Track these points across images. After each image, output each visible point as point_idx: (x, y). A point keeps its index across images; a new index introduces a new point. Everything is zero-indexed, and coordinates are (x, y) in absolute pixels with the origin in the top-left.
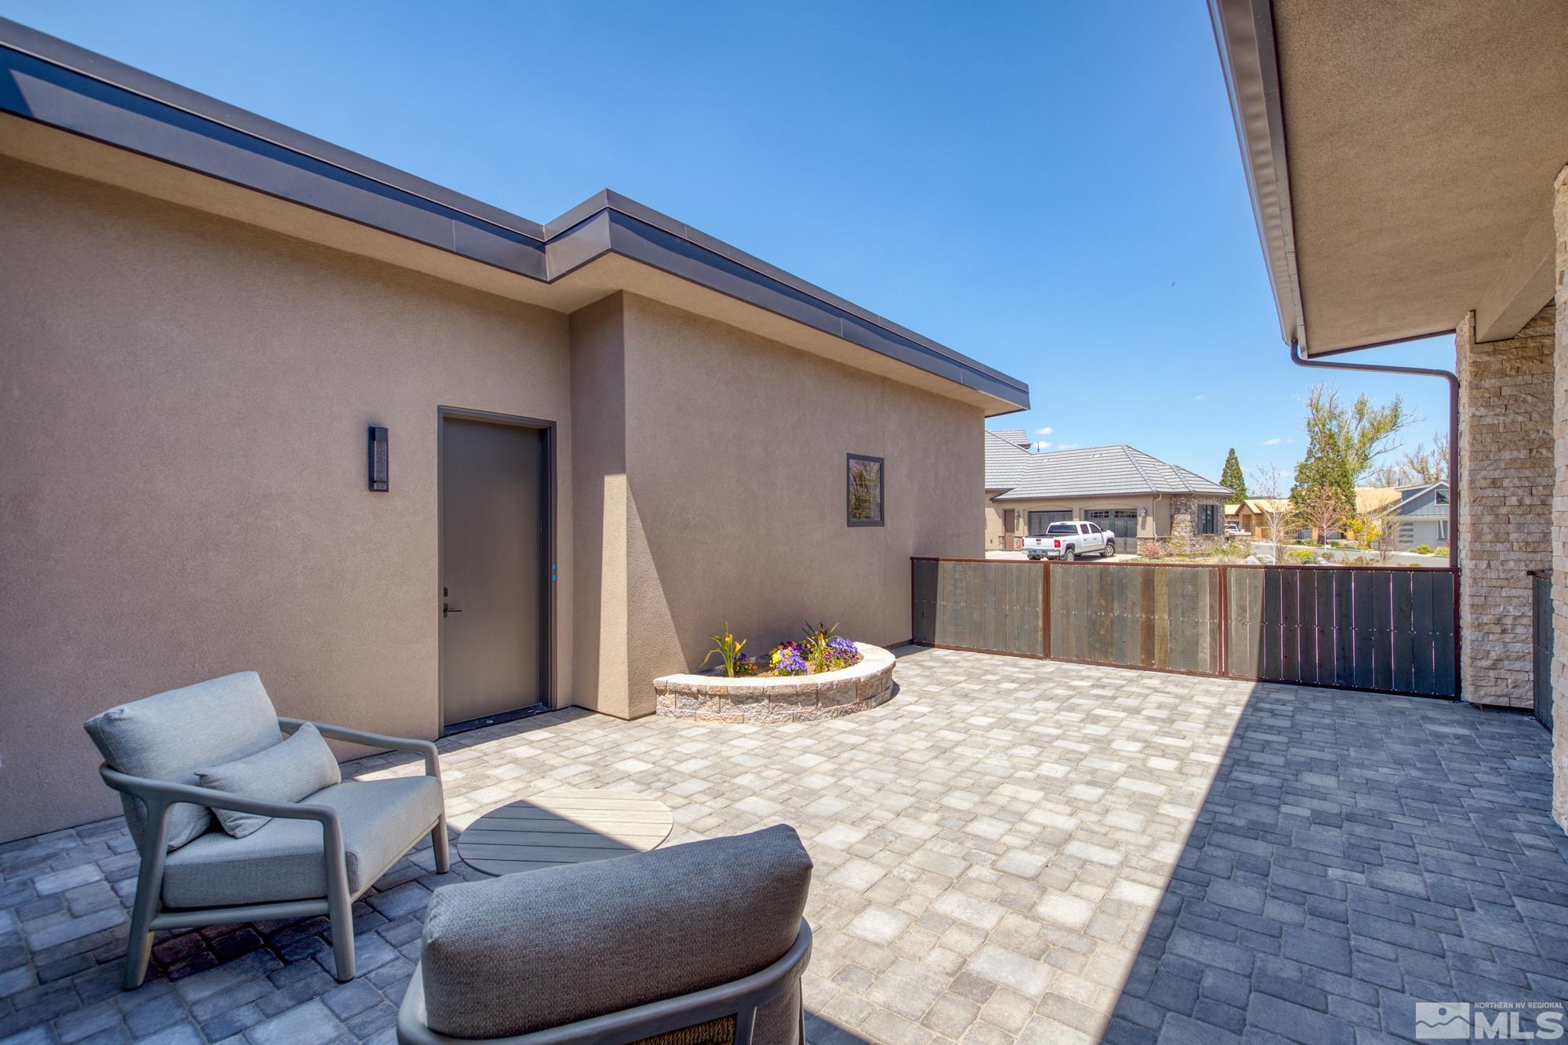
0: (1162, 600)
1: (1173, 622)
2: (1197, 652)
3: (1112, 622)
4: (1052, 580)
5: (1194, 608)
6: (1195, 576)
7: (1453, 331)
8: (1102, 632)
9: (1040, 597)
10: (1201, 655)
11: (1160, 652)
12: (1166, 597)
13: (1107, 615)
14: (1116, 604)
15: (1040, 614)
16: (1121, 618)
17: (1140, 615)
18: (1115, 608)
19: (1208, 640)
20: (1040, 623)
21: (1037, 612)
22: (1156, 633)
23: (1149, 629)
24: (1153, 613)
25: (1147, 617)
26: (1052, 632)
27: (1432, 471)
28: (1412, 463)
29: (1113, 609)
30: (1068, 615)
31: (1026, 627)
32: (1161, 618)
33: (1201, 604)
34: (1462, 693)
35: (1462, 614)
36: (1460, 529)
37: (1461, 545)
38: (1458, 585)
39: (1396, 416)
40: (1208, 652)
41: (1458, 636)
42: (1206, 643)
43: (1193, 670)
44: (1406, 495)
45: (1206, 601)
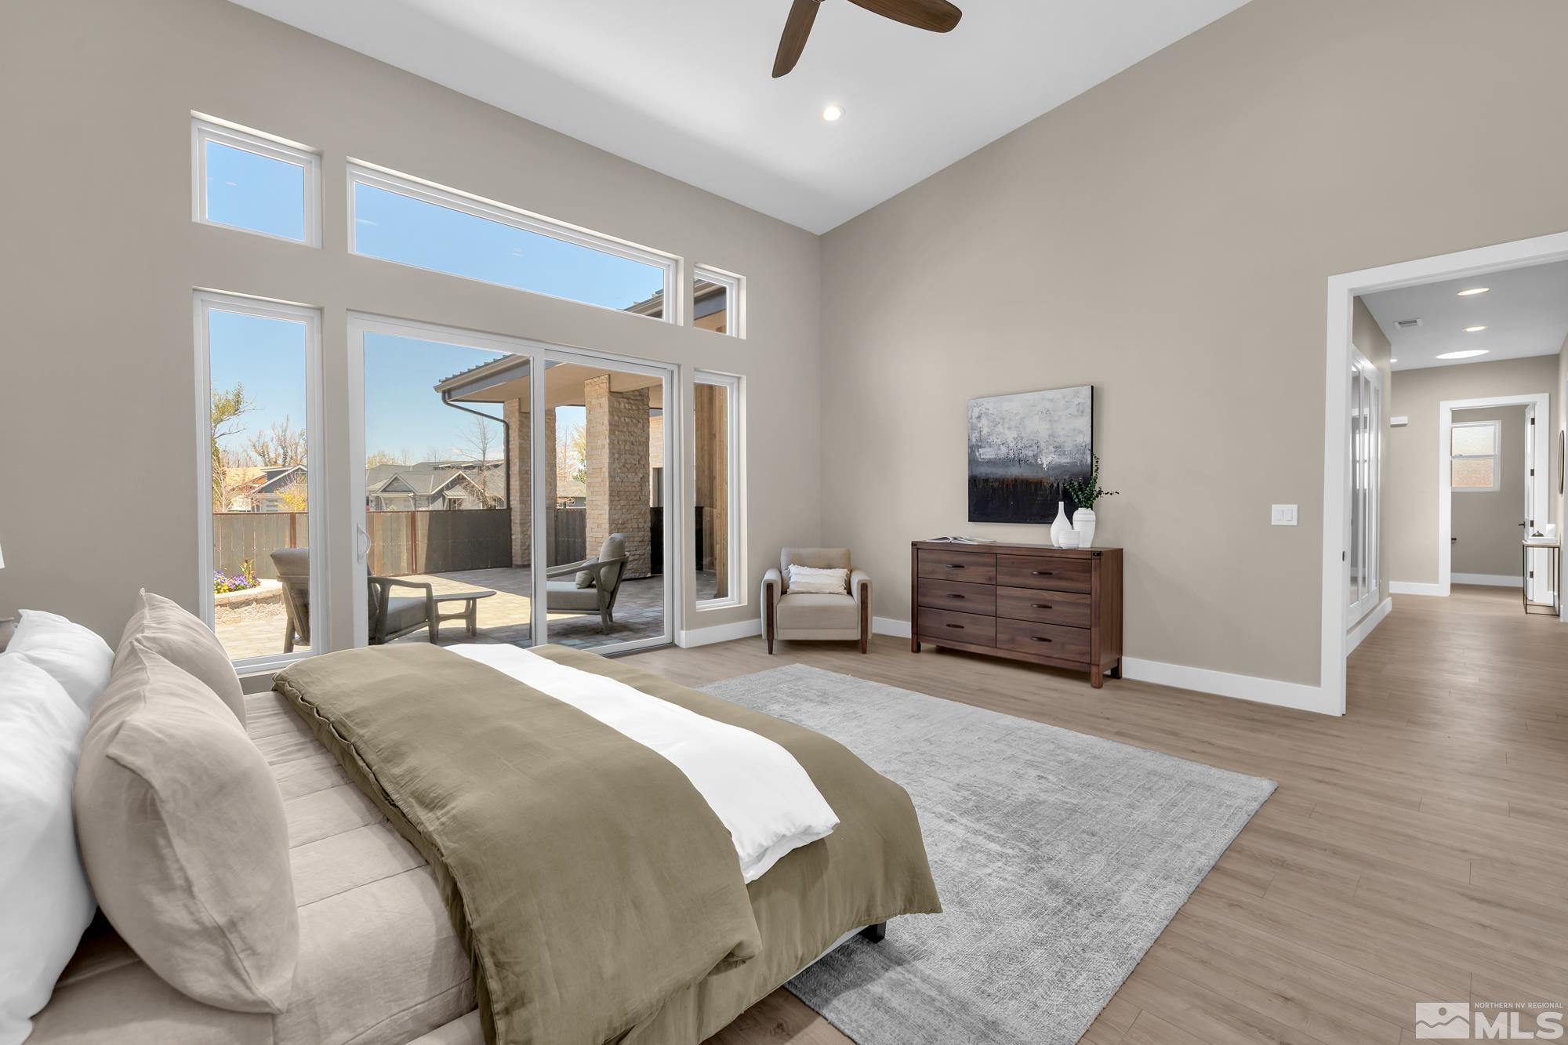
0: (378, 535)
1: (385, 547)
2: (400, 563)
5: (398, 537)
6: (398, 518)
7: (503, 402)
10: (402, 564)
11: (377, 566)
19: (406, 554)
22: (375, 555)
24: (373, 542)
27: (272, 455)
28: (254, 446)
32: (378, 545)
33: (402, 534)
34: (514, 563)
35: (513, 528)
36: (511, 491)
37: (511, 498)
38: (510, 516)
39: (238, 402)
40: (405, 561)
41: (511, 539)
42: (405, 556)
43: (397, 573)
44: (271, 475)
45: (404, 533)
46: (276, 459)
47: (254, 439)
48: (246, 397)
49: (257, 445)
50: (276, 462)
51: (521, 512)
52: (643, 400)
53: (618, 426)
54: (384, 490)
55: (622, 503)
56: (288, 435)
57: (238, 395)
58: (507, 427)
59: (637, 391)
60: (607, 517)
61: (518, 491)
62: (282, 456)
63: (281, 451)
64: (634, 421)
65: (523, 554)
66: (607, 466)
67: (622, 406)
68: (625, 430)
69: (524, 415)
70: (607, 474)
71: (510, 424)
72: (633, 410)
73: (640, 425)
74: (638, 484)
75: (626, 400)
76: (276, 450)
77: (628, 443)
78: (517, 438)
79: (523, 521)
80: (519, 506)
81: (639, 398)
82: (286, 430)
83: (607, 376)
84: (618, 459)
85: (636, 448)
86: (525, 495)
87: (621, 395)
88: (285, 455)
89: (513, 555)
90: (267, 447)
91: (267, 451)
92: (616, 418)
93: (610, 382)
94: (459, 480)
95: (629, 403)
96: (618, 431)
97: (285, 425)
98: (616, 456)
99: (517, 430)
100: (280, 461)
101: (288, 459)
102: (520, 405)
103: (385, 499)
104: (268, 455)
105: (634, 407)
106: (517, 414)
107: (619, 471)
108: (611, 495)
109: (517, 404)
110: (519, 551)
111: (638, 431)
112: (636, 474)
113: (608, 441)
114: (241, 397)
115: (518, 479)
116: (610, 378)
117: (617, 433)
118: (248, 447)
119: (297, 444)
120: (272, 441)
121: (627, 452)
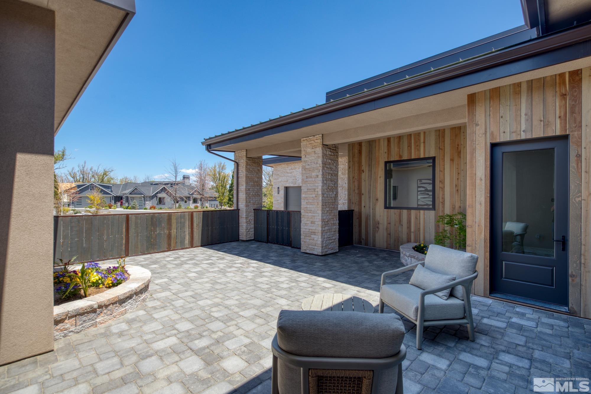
0: (174, 225)
1: (177, 232)
2: (185, 241)
3: (156, 236)
4: (130, 222)
5: (184, 226)
6: (184, 215)
8: (152, 240)
9: (124, 230)
10: (186, 242)
11: (173, 244)
12: (175, 224)
13: (154, 233)
14: (158, 229)
15: (124, 237)
16: (160, 234)
17: (166, 231)
18: (157, 230)
19: (188, 236)
20: (124, 242)
21: (122, 237)
22: (172, 237)
23: (169, 236)
24: (171, 230)
25: (169, 232)
26: (130, 244)
29: (156, 231)
30: (137, 236)
31: (116, 245)
32: (174, 232)
33: (186, 225)
34: (240, 239)
35: (240, 220)
36: (239, 200)
37: (240, 204)
38: (239, 213)
39: (63, 155)
40: (188, 240)
41: (239, 225)
42: (187, 238)
43: (183, 247)
44: (79, 186)
45: (187, 223)
46: (80, 180)
47: (70, 171)
48: (67, 153)
49: (71, 173)
50: (79, 181)
51: (246, 212)
52: (336, 150)
53: (326, 164)
54: (131, 194)
55: (327, 209)
56: (85, 169)
57: (63, 152)
58: (237, 165)
59: (334, 144)
60: (320, 217)
61: (245, 200)
62: (82, 178)
63: (82, 176)
64: (333, 162)
65: (246, 234)
66: (320, 188)
67: (328, 153)
68: (329, 167)
69: (248, 159)
70: (320, 193)
71: (239, 164)
72: (332, 155)
73: (335, 165)
74: (334, 198)
75: (329, 150)
76: (80, 175)
77: (330, 175)
78: (244, 171)
79: (247, 216)
80: (245, 208)
81: (334, 149)
82: (84, 167)
83: (321, 135)
84: (326, 184)
85: (333, 178)
86: (248, 202)
87: (327, 147)
88: (83, 177)
89: (240, 234)
90: (76, 174)
91: (76, 176)
92: (325, 160)
93: (323, 139)
94: (164, 190)
95: (331, 151)
96: (326, 167)
97: (84, 165)
98: (325, 182)
99: (244, 167)
100: (81, 181)
101: (85, 180)
102: (246, 154)
103: (131, 197)
104: (76, 178)
105: (333, 154)
106: (245, 158)
107: (326, 191)
108: (323, 205)
109: (245, 152)
110: (245, 233)
111: (334, 168)
112: (333, 193)
113: (321, 173)
114: (65, 153)
115: (245, 193)
116: (322, 136)
117: (325, 168)
118: (67, 174)
119: (89, 173)
120: (78, 172)
121: (330, 180)
